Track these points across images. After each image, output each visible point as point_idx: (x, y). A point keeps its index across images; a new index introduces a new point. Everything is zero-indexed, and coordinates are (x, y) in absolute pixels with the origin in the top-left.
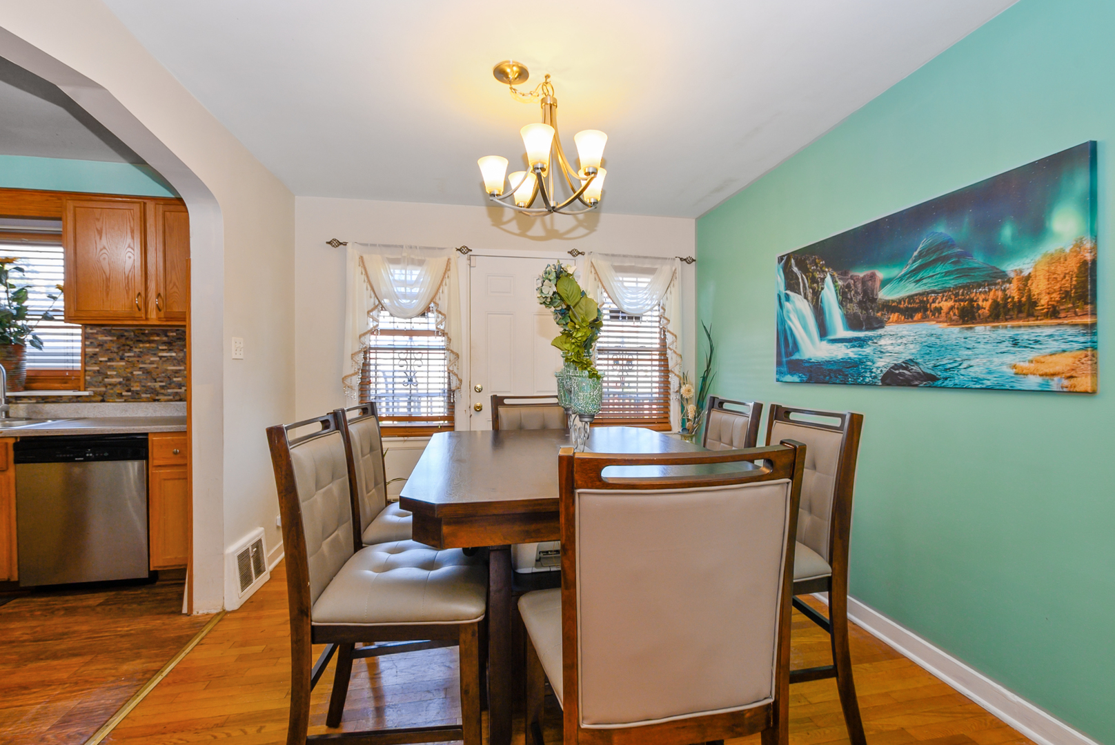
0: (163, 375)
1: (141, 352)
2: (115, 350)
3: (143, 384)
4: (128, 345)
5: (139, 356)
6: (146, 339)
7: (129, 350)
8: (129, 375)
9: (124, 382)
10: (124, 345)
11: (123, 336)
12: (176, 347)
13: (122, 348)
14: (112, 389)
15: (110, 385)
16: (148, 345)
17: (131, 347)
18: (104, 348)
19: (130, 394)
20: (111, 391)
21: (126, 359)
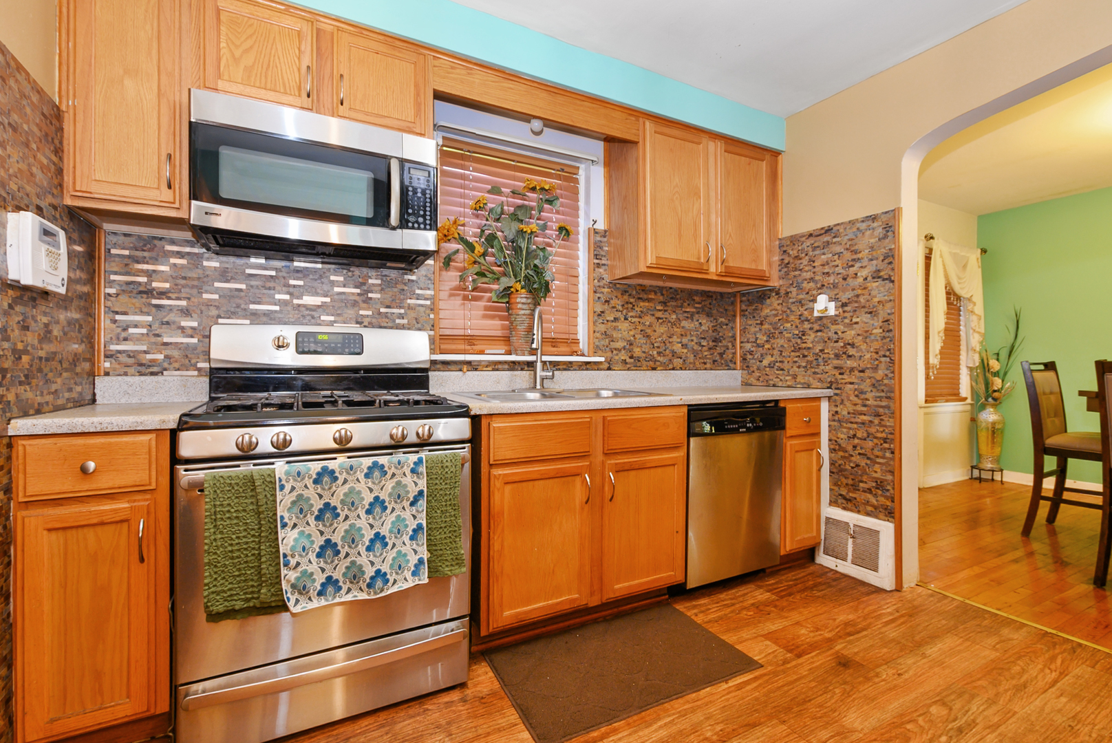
0: (660, 339)
1: (641, 311)
2: (620, 308)
3: (643, 350)
4: (631, 303)
5: (640, 317)
6: (645, 296)
7: (632, 309)
8: (632, 338)
9: (628, 347)
10: (627, 303)
11: (626, 292)
12: (670, 308)
13: (626, 306)
14: (617, 354)
15: (616, 349)
16: (647, 304)
17: (634, 306)
18: (611, 306)
19: (632, 360)
20: (617, 358)
21: (630, 319)
